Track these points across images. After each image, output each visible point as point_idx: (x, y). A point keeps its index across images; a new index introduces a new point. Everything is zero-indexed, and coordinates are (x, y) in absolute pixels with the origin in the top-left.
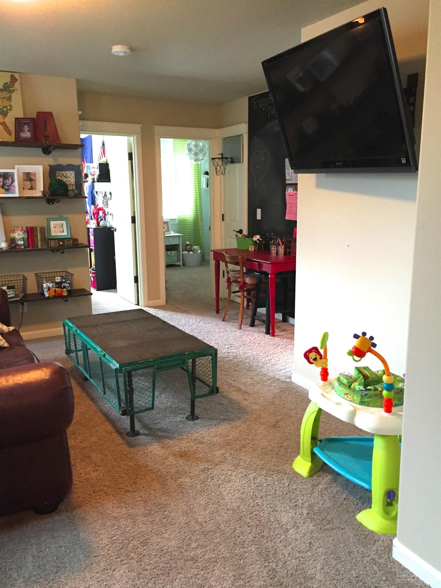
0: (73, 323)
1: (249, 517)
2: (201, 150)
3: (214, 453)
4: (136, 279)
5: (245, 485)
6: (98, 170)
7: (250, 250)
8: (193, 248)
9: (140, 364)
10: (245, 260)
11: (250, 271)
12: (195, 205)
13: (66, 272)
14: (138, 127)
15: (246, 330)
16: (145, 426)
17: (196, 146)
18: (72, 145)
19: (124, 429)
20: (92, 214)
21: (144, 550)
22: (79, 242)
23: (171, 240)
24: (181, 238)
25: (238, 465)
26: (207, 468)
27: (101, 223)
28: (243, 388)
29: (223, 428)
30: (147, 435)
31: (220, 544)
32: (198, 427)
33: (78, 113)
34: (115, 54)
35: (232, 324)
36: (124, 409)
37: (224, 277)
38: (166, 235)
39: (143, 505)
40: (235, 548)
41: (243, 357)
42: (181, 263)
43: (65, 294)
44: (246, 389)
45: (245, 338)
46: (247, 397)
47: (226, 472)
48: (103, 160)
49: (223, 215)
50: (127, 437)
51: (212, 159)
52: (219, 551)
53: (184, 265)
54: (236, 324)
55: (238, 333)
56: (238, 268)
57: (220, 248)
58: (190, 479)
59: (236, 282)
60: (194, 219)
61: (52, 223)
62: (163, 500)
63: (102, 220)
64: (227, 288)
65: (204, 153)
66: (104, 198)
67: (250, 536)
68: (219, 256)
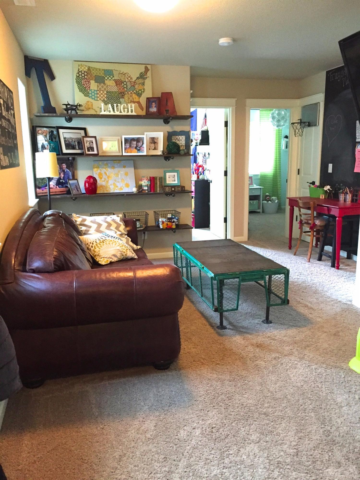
0: (180, 246)
1: (310, 393)
2: (283, 118)
3: (284, 347)
4: (225, 220)
5: (308, 372)
6: (201, 136)
7: (321, 198)
8: (271, 199)
9: (229, 275)
10: (316, 206)
11: (320, 215)
12: (275, 163)
13: (175, 211)
14: (234, 101)
15: (314, 263)
16: (230, 323)
17: (279, 114)
18: (185, 116)
19: (215, 324)
20: (194, 170)
21: (230, 402)
22: (186, 189)
23: (253, 191)
24: (262, 190)
25: (303, 358)
26: (278, 357)
27: (201, 177)
28: (309, 305)
29: (292, 332)
30: (232, 330)
31: (287, 408)
32: (271, 328)
33: (190, 92)
34: (221, 45)
35: (302, 258)
36: (216, 307)
37: (297, 220)
38: (250, 188)
39: (229, 374)
40: (298, 412)
41: (310, 283)
42: (261, 210)
43: (174, 227)
44: (312, 306)
45: (312, 269)
46: (312, 312)
47: (293, 362)
48: (205, 129)
49: (299, 170)
50: (217, 329)
51: (292, 123)
52: (285, 412)
53: (263, 212)
54: (305, 258)
55: (307, 265)
56: (309, 212)
57: (294, 196)
58: (264, 362)
59: (307, 223)
60: (274, 175)
61: (168, 174)
62: (244, 373)
63: (201, 174)
64: (299, 228)
65: (285, 120)
66: (203, 157)
67: (310, 406)
68: (293, 202)
